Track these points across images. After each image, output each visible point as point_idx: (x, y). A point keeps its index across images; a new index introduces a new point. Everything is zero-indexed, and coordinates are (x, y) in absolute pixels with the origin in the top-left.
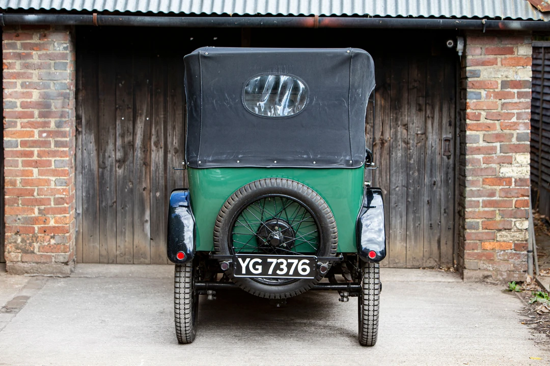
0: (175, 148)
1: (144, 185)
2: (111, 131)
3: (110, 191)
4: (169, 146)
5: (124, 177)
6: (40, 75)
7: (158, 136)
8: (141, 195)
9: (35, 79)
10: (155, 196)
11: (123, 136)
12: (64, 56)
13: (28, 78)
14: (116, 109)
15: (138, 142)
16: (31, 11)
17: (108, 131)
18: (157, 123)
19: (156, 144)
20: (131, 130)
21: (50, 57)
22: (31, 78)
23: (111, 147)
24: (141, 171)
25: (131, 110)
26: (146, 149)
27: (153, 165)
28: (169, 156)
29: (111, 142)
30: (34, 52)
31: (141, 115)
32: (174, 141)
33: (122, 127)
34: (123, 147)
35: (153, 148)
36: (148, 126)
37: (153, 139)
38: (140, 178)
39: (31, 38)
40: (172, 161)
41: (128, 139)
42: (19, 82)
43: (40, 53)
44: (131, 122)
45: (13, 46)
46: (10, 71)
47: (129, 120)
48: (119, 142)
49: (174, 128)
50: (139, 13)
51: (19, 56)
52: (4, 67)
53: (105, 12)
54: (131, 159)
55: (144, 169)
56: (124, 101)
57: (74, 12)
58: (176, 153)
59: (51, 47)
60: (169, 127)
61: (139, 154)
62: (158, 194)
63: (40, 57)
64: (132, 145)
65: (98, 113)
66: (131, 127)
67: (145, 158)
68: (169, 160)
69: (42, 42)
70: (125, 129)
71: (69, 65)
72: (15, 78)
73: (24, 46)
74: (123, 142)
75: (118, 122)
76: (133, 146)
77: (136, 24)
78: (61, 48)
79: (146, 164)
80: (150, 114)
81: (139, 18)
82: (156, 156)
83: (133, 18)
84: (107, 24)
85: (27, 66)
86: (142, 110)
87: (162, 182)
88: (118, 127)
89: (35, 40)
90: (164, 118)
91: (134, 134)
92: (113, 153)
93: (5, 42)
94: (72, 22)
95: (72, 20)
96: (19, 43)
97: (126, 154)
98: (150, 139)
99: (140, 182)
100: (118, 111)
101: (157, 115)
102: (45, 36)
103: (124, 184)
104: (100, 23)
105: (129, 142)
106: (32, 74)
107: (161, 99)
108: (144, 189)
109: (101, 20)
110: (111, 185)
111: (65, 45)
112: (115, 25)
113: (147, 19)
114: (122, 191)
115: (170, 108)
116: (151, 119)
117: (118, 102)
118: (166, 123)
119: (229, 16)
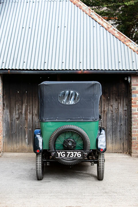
1: (25, 126)
2: (15, 109)
3: (14, 128)
4: (34, 113)
5: (19, 124)
7: (30, 110)
8: (25, 129)
10: (29, 130)
11: (18, 110)
14: (16, 101)
15: (23, 112)
18: (30, 106)
19: (29, 113)
20: (21, 108)
23: (14, 114)
24: (24, 122)
25: (21, 102)
26: (26, 114)
27: (28, 119)
28: (34, 116)
29: (14, 112)
31: (24, 103)
32: (35, 112)
34: (19, 114)
35: (28, 114)
36: (27, 107)
37: (28, 111)
38: (24, 124)
40: (35, 118)
41: (20, 111)
44: (21, 106)
48: (17, 112)
50: (23, 70)
53: (12, 69)
54: (21, 118)
57: (2, 69)
58: (36, 115)
60: (34, 107)
61: (24, 116)
62: (30, 129)
64: (21, 113)
65: (10, 101)
66: (21, 107)
67: (26, 117)
68: (34, 118)
70: (19, 108)
71: (0, 87)
74: (18, 112)
76: (22, 113)
77: (22, 73)
79: (26, 119)
80: (27, 103)
82: (29, 117)
83: (21, 71)
84: (13, 73)
87: (31, 125)
88: (17, 107)
91: (22, 109)
92: (15, 116)
94: (1, 73)
97: (19, 116)
98: (27, 111)
99: (24, 125)
100: (17, 102)
101: (30, 103)
103: (19, 126)
104: (11, 73)
105: (20, 112)
107: (31, 98)
108: (25, 128)
109: (11, 72)
110: (14, 126)
112: (15, 73)
113: (26, 71)
114: (18, 128)
115: (34, 101)
116: (28, 104)
117: (17, 99)
118: (32, 105)
119: (53, 70)
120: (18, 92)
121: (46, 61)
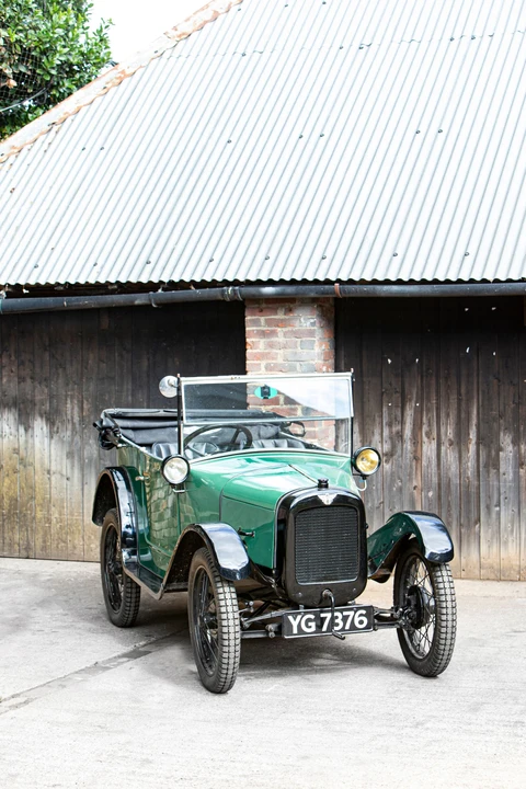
0: (450, 440)
1: (415, 484)
2: (378, 419)
3: (377, 489)
4: (443, 437)
5: (392, 473)
6: (285, 356)
7: (429, 425)
8: (412, 495)
9: (280, 360)
10: (427, 497)
11: (390, 425)
12: (311, 333)
13: (273, 359)
14: (383, 393)
15: (408, 432)
16: (271, 283)
17: (374, 420)
18: (428, 410)
19: (428, 435)
20: (399, 419)
21: (297, 334)
22: (275, 359)
23: (377, 437)
24: (411, 467)
25: (398, 395)
26: (416, 441)
27: (424, 459)
28: (443, 448)
29: (377, 431)
30: (279, 329)
31: (410, 400)
32: (449, 432)
33: (390, 415)
34: (391, 438)
35: (425, 439)
36: (419, 413)
37: (425, 428)
38: (410, 475)
39: (276, 314)
40: (446, 455)
41: (396, 428)
42: (263, 363)
43: (284, 330)
44: (400, 409)
45: (256, 323)
46: (254, 351)
47: (397, 406)
48: (386, 432)
49: (448, 415)
50: (387, 282)
51: (263, 334)
52: (248, 347)
53: (351, 282)
54: (399, 452)
55: (414, 463)
56: (391, 384)
57: (316, 282)
58: (450, 445)
59: (297, 323)
60: (443, 415)
61: (408, 446)
62: (430, 494)
63: (285, 334)
64: (400, 435)
65: (363, 398)
66: (399, 414)
67: (415, 451)
68: (443, 454)
69: (287, 317)
70: (393, 416)
71: (317, 343)
72: (258, 359)
73: (268, 323)
74: (391, 432)
75: (385, 409)
76: (402, 436)
77: (383, 295)
78: (308, 323)
79: (417, 458)
80: (420, 399)
81: (386, 288)
82: (429, 449)
83: (378, 287)
84: (351, 295)
85: (271, 346)
86: (411, 394)
87: (435, 480)
88: (385, 415)
89: (280, 316)
90: (437, 403)
91: (403, 423)
92: (380, 445)
93: (248, 318)
94: (313, 295)
95: (312, 291)
96: (262, 319)
97: (393, 447)
98: (421, 428)
99: (410, 480)
100: (385, 398)
101: (429, 400)
102: (290, 310)
103: (393, 481)
104: (344, 295)
105: (398, 433)
106: (277, 354)
107: (433, 382)
108: (415, 488)
109: (344, 291)
110: (377, 483)
111: (312, 321)
112: (359, 295)
113: (395, 288)
114: (390, 490)
115: (443, 393)
116: (421, 405)
117: (385, 385)
118: (438, 409)
119: (488, 282)
120: (389, 361)
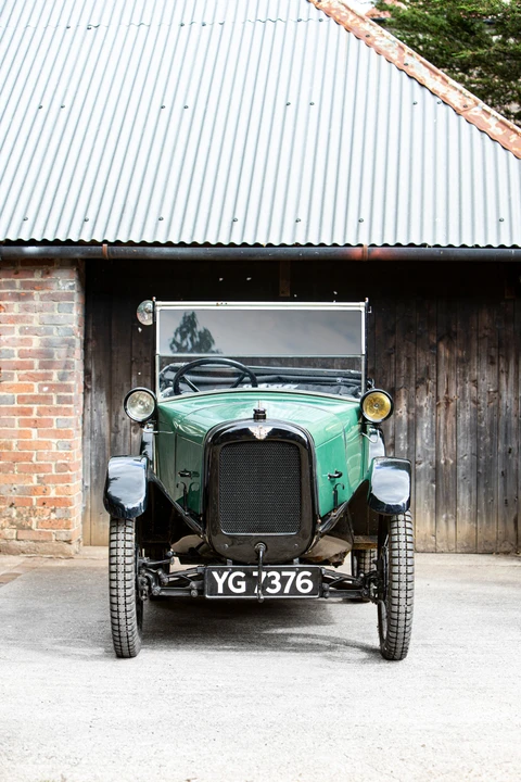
2: (126, 389)
6: (41, 319)
9: (36, 324)
12: (69, 297)
13: (28, 322)
14: (132, 362)
16: (32, 242)
17: (122, 389)
20: (149, 387)
21: (54, 298)
22: (31, 322)
25: (148, 364)
30: (35, 292)
33: (139, 384)
39: (32, 276)
42: (17, 327)
43: (41, 292)
44: (149, 378)
45: (11, 285)
46: (9, 314)
47: (147, 376)
50: (157, 244)
51: (18, 297)
52: (1, 310)
53: (118, 243)
56: (141, 353)
57: (81, 243)
59: (55, 286)
63: (42, 298)
65: (111, 366)
66: (149, 383)
69: (44, 280)
71: (75, 308)
72: (12, 322)
73: (24, 285)
75: (134, 378)
77: (153, 257)
78: (67, 287)
81: (156, 249)
83: (149, 249)
84: (120, 257)
85: (26, 309)
88: (134, 384)
89: (37, 278)
93: (4, 280)
94: (78, 255)
95: (78, 253)
96: (18, 281)
100: (134, 365)
102: (48, 273)
104: (112, 257)
106: (32, 317)
109: (113, 253)
111: (71, 284)
112: (128, 257)
113: (167, 250)
117: (134, 354)
119: (262, 246)
120: (140, 330)
121: (240, 216)
